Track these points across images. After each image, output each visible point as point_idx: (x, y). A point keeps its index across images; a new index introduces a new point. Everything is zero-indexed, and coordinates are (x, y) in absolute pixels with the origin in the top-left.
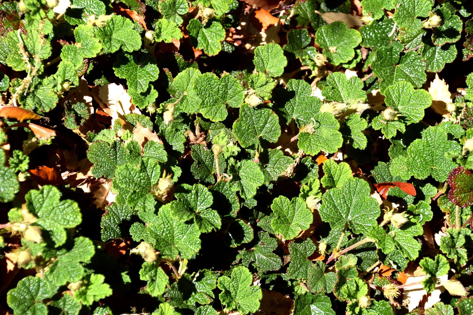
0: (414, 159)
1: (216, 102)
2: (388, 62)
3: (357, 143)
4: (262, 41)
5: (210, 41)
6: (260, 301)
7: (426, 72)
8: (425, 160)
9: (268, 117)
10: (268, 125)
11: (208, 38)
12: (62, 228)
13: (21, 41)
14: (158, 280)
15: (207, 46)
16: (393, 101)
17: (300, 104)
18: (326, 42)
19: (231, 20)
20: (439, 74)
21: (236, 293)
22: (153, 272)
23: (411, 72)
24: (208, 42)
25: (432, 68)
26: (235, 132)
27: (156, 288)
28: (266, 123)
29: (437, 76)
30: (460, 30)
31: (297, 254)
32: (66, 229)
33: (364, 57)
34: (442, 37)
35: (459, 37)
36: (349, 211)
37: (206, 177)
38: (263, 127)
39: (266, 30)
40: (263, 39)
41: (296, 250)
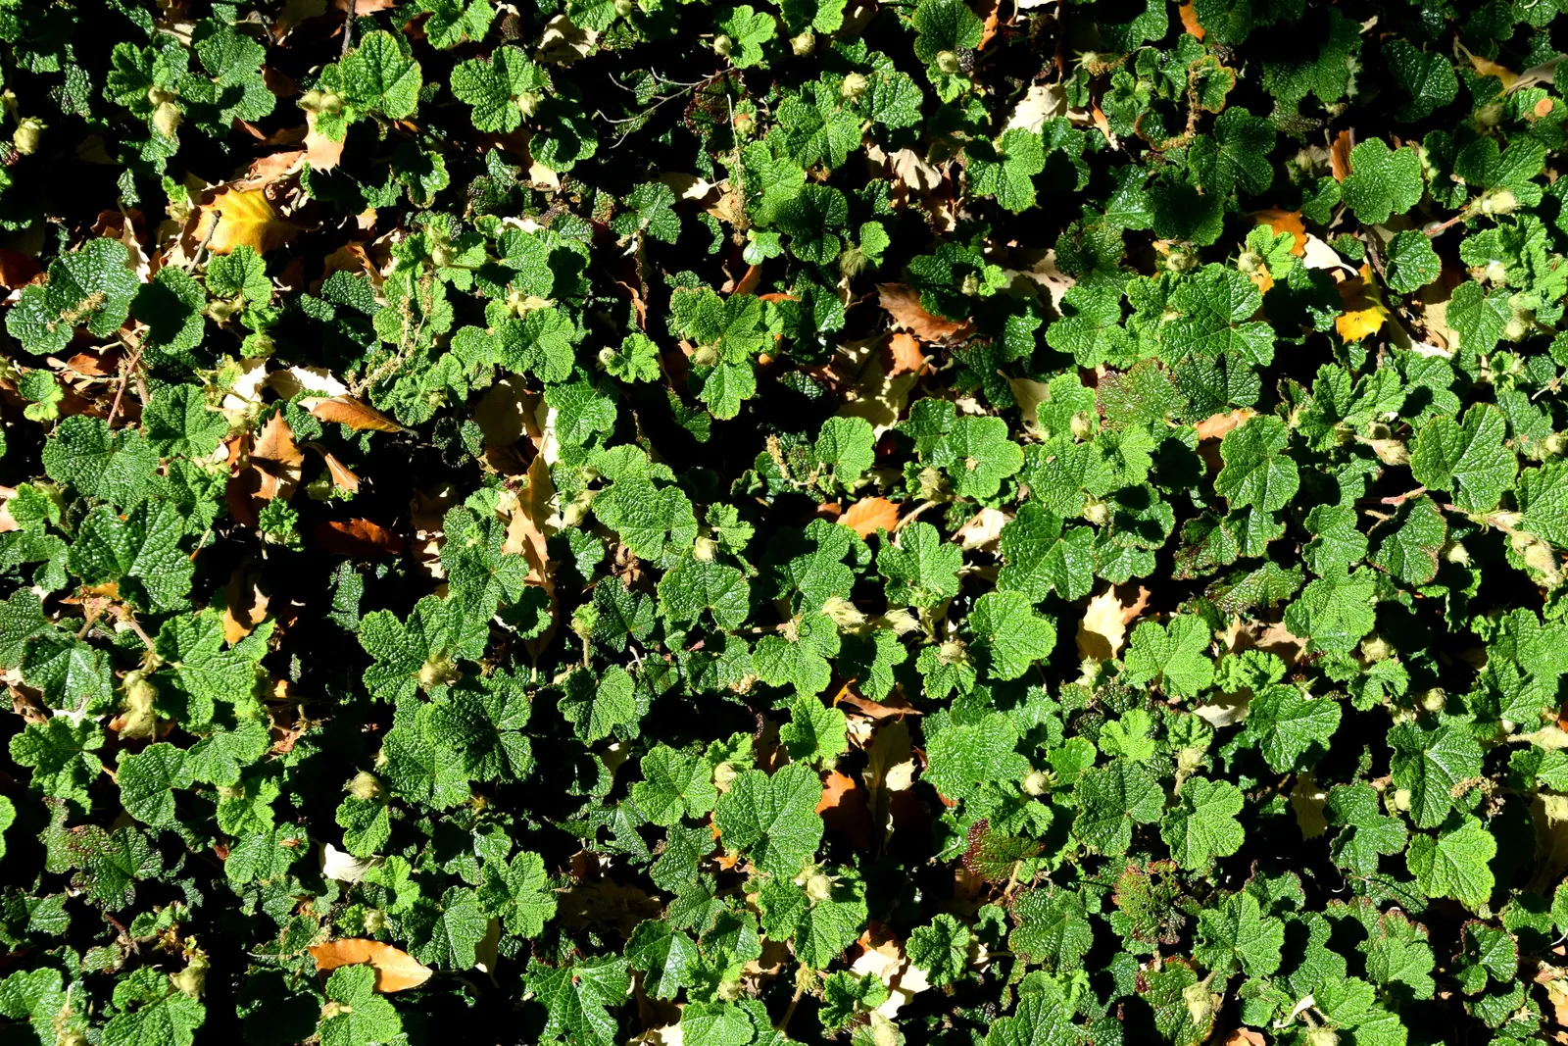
0: (949, 757)
1: (651, 523)
2: (1042, 530)
3: (874, 685)
4: (880, 394)
5: (727, 391)
6: (545, 923)
7: (1095, 576)
8: (969, 765)
9: (733, 582)
10: (729, 595)
11: (726, 385)
12: (210, 695)
13: (410, 293)
14: (371, 830)
15: (718, 399)
16: (988, 620)
17: (820, 568)
18: (966, 446)
19: (821, 346)
20: (1117, 588)
21: (518, 889)
22: (367, 812)
23: (1073, 564)
24: (723, 392)
25: (1109, 573)
26: (664, 589)
27: (362, 843)
28: (726, 589)
29: (1111, 590)
30: (1168, 530)
31: (680, 844)
32: (215, 701)
33: (1021, 497)
34: (1134, 532)
35: (1162, 543)
36: (773, 820)
37: (612, 636)
38: (721, 594)
39: (895, 376)
40: (884, 392)
41: (681, 838)
